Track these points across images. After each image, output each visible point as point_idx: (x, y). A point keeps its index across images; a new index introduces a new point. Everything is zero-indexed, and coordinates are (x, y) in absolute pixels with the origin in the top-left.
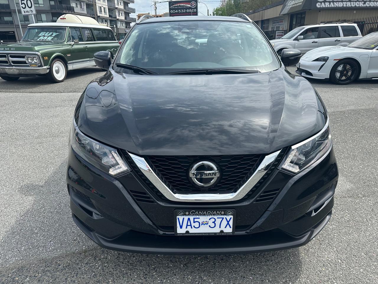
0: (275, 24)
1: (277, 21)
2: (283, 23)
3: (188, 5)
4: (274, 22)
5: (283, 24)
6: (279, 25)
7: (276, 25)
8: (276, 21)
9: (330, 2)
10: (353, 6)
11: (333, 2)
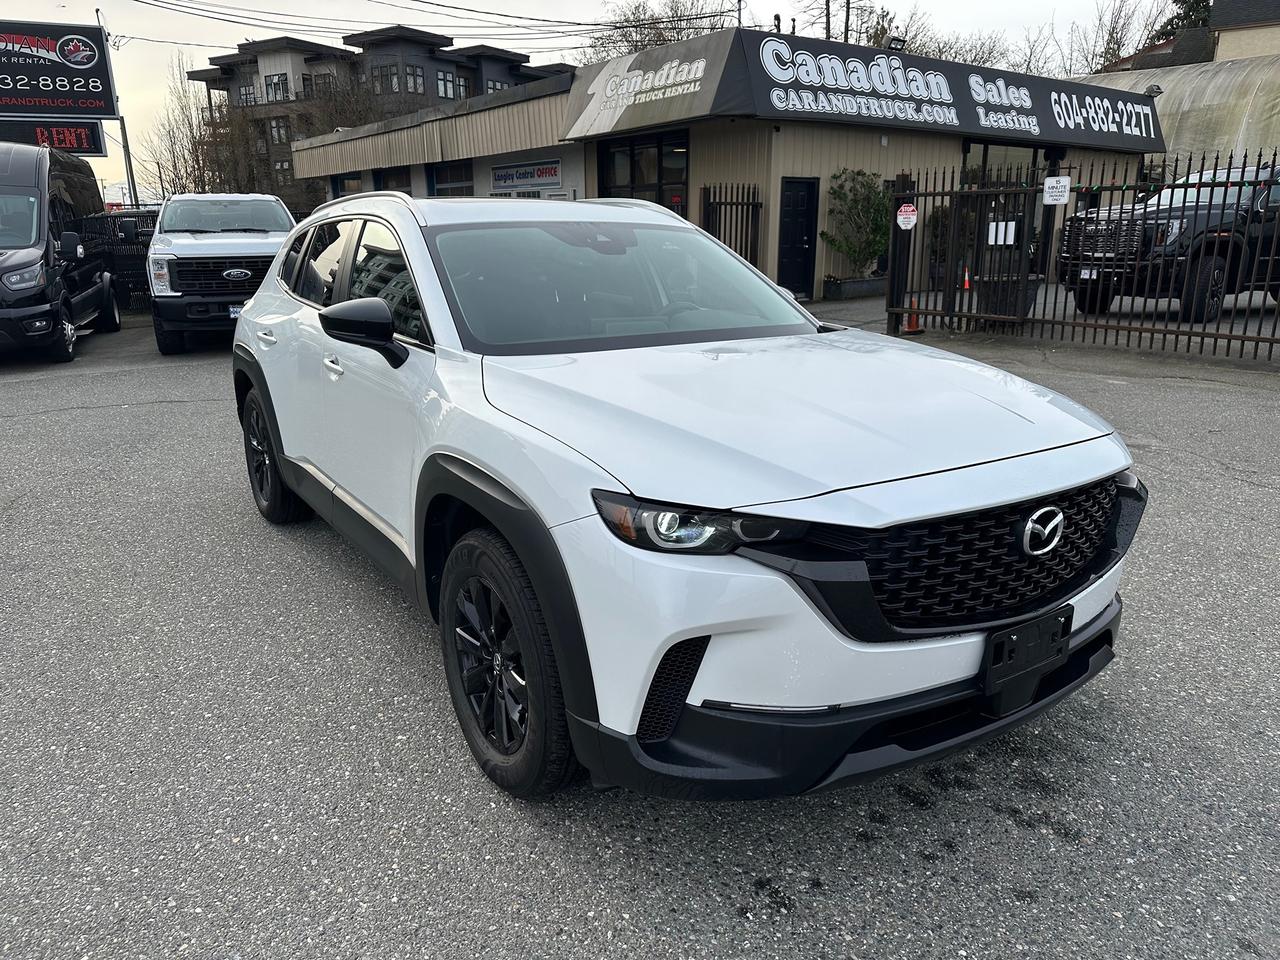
0: (509, 182)
1: (522, 170)
2: (559, 178)
3: (43, 53)
4: (503, 172)
5: (558, 184)
6: (533, 185)
7: (516, 186)
8: (514, 171)
9: (814, 89)
10: (890, 115)
11: (825, 90)
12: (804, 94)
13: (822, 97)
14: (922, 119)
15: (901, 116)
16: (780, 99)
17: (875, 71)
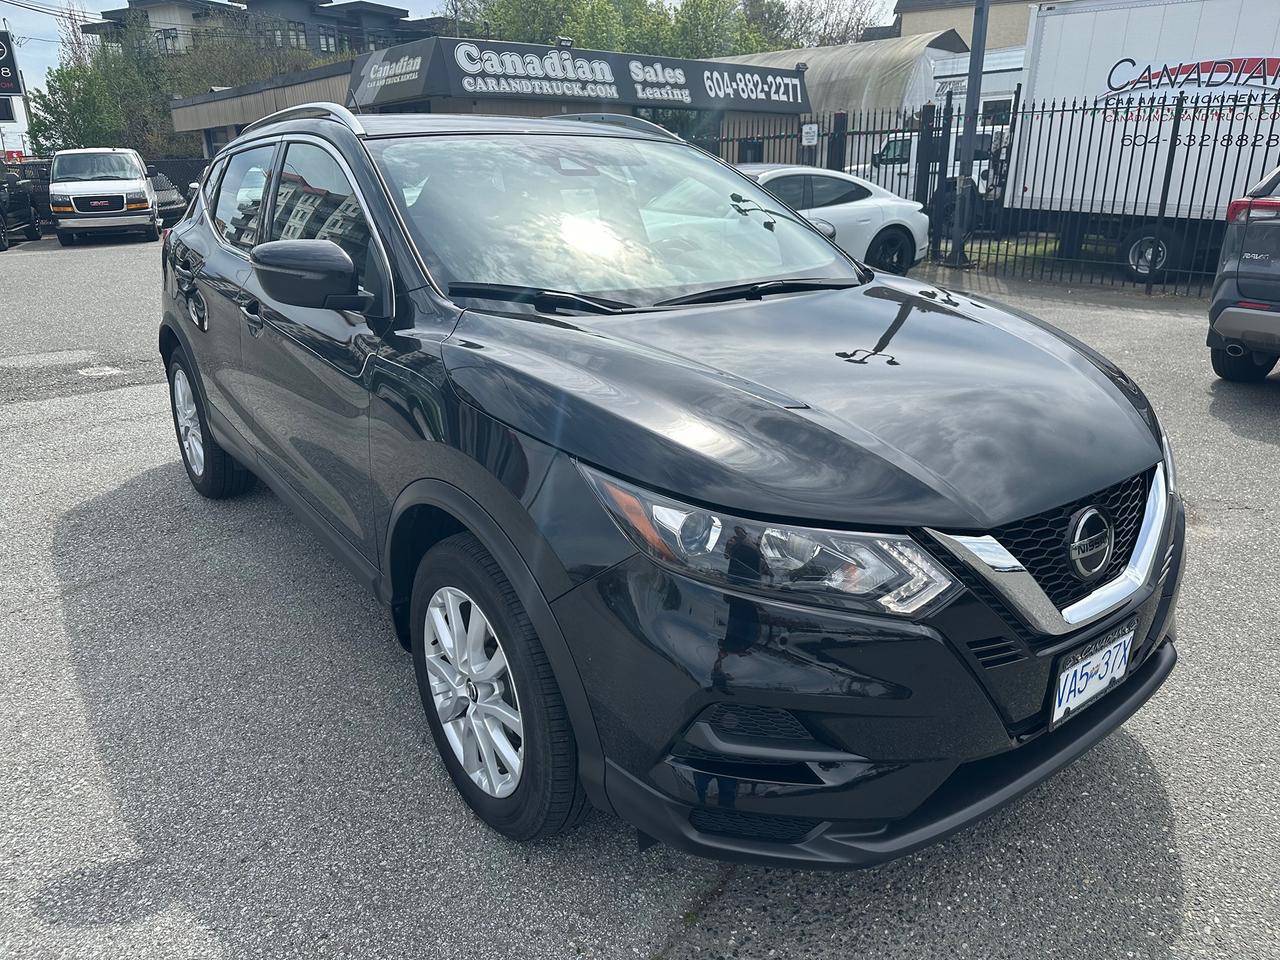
9: (497, 77)
10: (559, 92)
11: (506, 77)
12: (488, 80)
13: (503, 81)
14: (586, 94)
15: (568, 93)
16: (470, 84)
17: (547, 62)
